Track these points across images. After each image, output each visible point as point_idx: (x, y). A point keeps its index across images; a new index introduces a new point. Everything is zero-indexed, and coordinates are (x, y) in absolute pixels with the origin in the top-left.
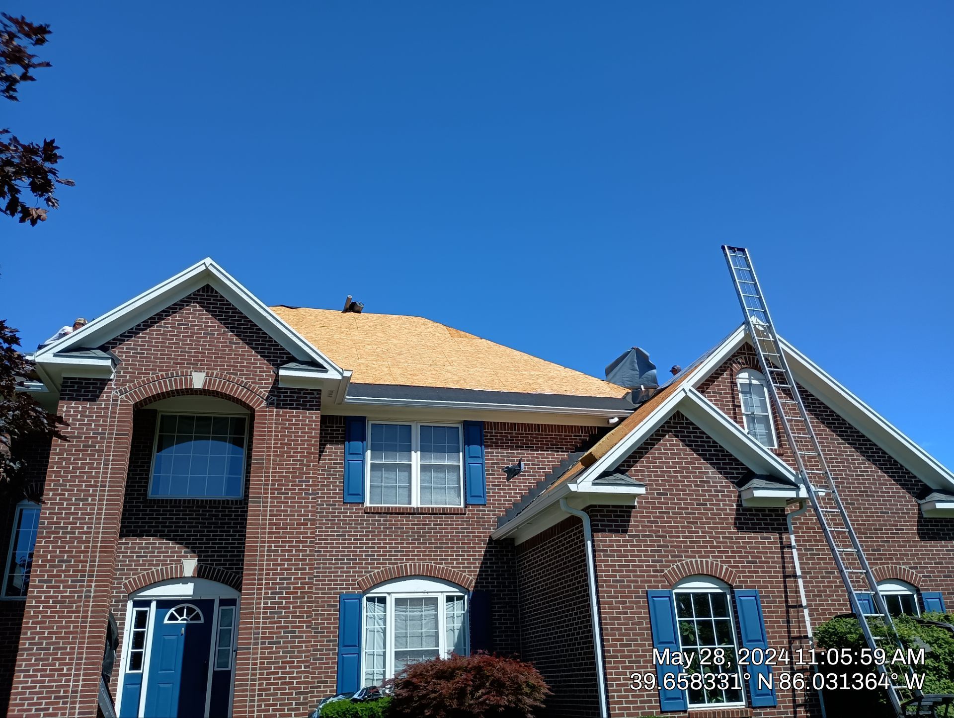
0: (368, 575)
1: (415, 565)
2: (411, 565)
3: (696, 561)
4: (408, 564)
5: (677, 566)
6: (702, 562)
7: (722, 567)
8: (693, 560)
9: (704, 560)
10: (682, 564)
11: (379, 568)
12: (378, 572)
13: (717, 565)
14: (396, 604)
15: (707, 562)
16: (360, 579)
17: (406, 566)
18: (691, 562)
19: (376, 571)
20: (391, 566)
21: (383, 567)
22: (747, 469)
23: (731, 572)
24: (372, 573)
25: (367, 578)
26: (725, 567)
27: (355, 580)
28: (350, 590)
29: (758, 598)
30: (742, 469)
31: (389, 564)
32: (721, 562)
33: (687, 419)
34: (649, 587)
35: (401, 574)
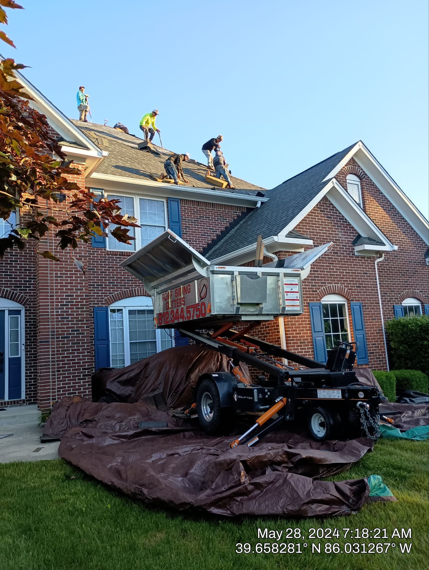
0: (111, 295)
1: (141, 289)
2: (138, 289)
3: (333, 286)
4: (136, 289)
5: (324, 288)
6: (335, 286)
7: (345, 289)
8: (331, 285)
9: (336, 285)
10: (326, 287)
11: (118, 291)
12: (117, 294)
13: (342, 288)
14: (129, 314)
15: (338, 286)
16: (106, 298)
17: (135, 290)
18: (330, 286)
19: (116, 293)
20: (126, 290)
21: (120, 290)
22: (358, 233)
23: (349, 292)
24: (114, 294)
25: (110, 297)
26: (346, 289)
27: (103, 298)
28: (100, 305)
29: (361, 306)
30: (356, 233)
31: (124, 288)
32: (345, 286)
33: (329, 201)
34: (310, 300)
35: (132, 295)
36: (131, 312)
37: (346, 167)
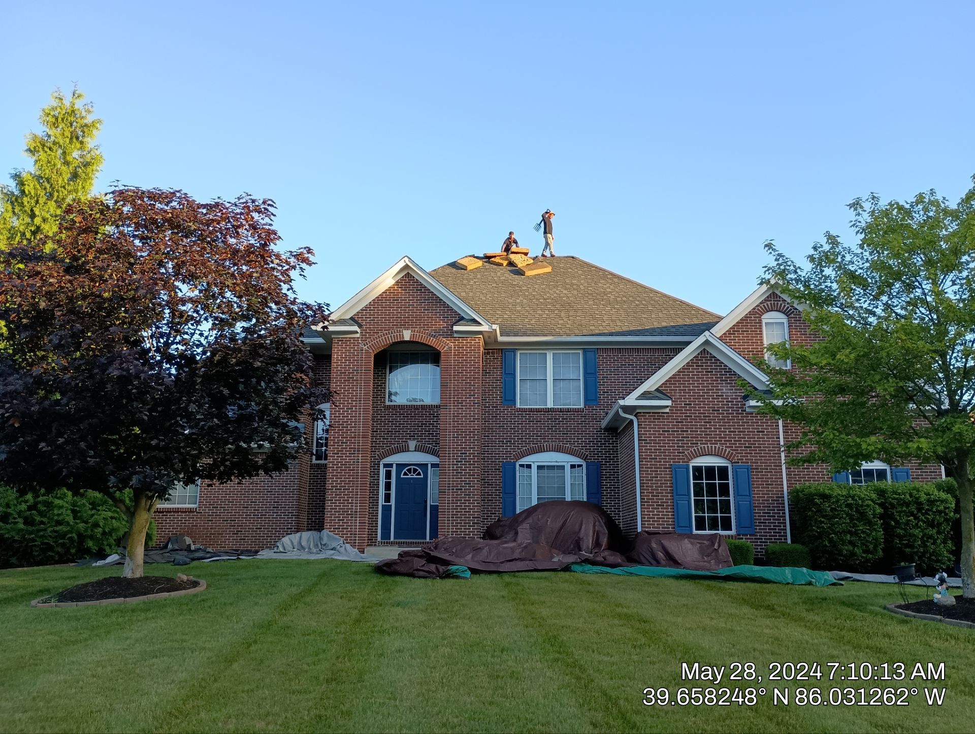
0: (519, 451)
2: (547, 445)
3: (708, 447)
5: (694, 450)
6: (712, 446)
10: (698, 448)
11: (526, 446)
12: (526, 449)
13: (723, 448)
14: (538, 469)
15: (715, 447)
16: (514, 453)
17: (543, 445)
18: (704, 447)
20: (534, 445)
21: (529, 446)
23: (733, 453)
24: (522, 450)
26: (728, 450)
27: (511, 454)
28: (508, 460)
29: (750, 469)
32: (726, 447)
33: (711, 354)
34: (674, 462)
35: (540, 450)
36: (539, 467)
37: (762, 305)
